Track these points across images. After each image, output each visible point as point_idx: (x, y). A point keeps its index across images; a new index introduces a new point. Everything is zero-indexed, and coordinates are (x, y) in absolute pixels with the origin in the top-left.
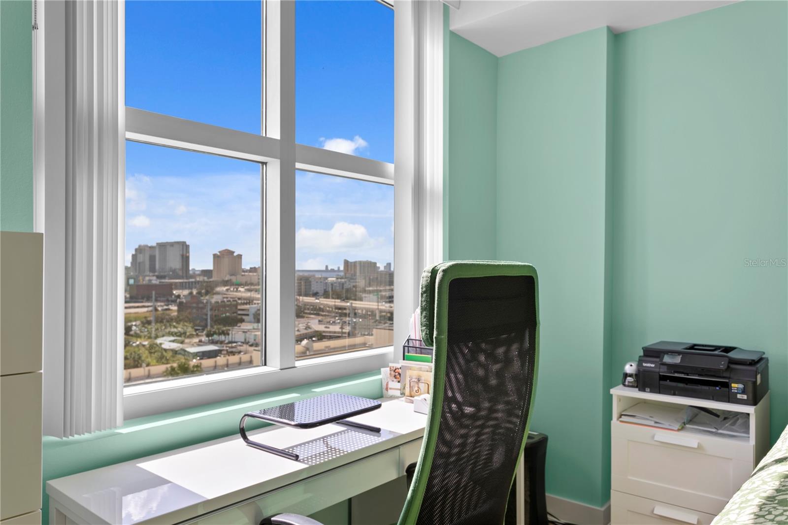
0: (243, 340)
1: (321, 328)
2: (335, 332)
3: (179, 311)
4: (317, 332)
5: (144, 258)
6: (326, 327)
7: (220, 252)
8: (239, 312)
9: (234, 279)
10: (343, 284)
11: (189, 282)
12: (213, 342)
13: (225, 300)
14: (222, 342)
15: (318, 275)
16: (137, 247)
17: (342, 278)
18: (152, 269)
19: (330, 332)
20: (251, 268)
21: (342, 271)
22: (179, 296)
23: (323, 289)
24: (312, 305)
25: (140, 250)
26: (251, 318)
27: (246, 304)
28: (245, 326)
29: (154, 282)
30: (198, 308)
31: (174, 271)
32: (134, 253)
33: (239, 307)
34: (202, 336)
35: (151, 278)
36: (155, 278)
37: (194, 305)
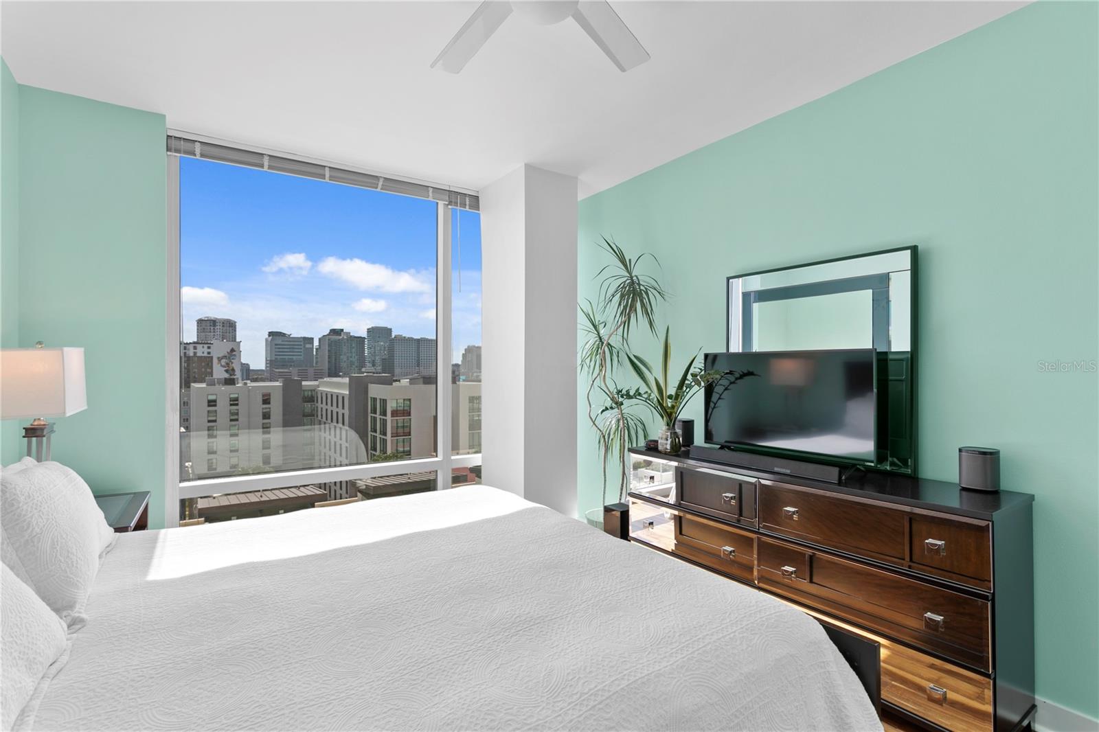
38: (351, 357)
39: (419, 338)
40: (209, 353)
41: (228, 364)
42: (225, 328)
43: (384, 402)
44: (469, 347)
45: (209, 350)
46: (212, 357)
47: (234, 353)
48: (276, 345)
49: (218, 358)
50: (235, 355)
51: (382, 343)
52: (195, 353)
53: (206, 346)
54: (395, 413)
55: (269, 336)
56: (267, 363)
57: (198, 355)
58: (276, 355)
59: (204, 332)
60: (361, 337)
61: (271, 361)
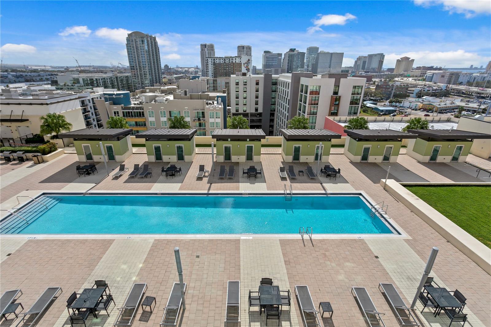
0: (409, 107)
1: (463, 104)
2: (473, 108)
3: (376, 89)
4: (459, 106)
5: (361, 63)
6: (467, 104)
7: (401, 58)
8: (408, 92)
9: (406, 73)
10: (485, 78)
11: (380, 75)
12: (392, 106)
13: (402, 85)
14: (396, 106)
15: (464, 72)
17: (483, 74)
18: (363, 68)
19: (469, 107)
20: (417, 67)
21: (484, 69)
22: (375, 82)
23: (467, 80)
24: (457, 90)
25: (359, 59)
26: (414, 95)
27: (413, 87)
28: (410, 99)
29: (363, 74)
30: (386, 88)
31: (373, 69)
32: (356, 60)
33: (409, 89)
34: (385, 102)
35: (362, 72)
36: (364, 72)
37: (384, 87)
38: (298, 63)
39: (332, 52)
40: (240, 61)
41: (247, 66)
42: (247, 50)
43: (307, 86)
44: (359, 57)
45: (240, 60)
46: (241, 63)
47: (249, 61)
48: (267, 57)
49: (244, 63)
50: (250, 62)
51: (313, 56)
52: (235, 61)
53: (239, 58)
54: (312, 93)
55: (264, 53)
56: (263, 66)
57: (237, 62)
58: (266, 62)
59: (240, 52)
60: (303, 53)
61: (264, 65)
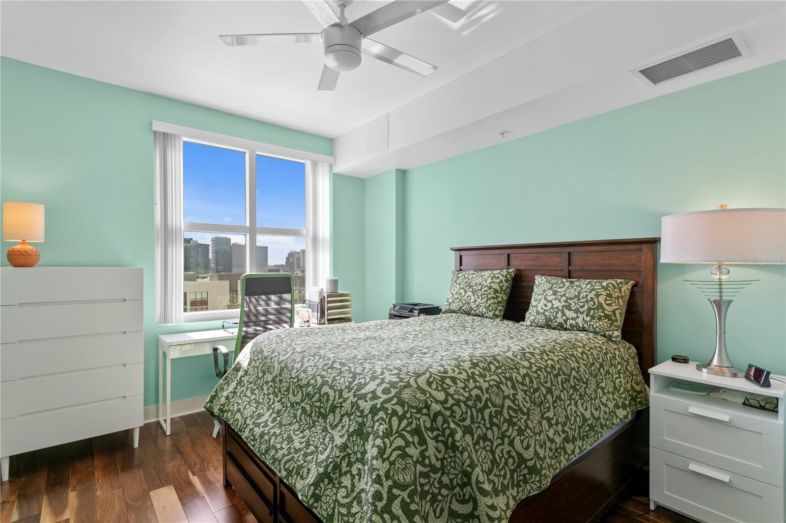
5: (293, 260)
16: (289, 252)
25: (291, 254)
32: (287, 256)
35: (298, 272)
36: (300, 272)
